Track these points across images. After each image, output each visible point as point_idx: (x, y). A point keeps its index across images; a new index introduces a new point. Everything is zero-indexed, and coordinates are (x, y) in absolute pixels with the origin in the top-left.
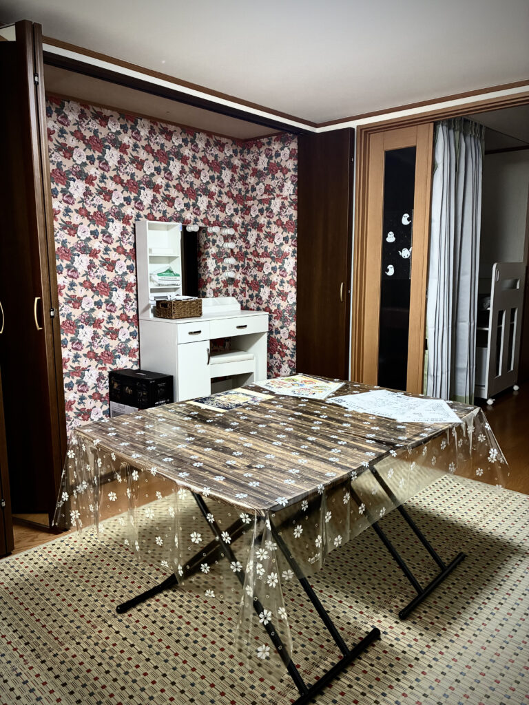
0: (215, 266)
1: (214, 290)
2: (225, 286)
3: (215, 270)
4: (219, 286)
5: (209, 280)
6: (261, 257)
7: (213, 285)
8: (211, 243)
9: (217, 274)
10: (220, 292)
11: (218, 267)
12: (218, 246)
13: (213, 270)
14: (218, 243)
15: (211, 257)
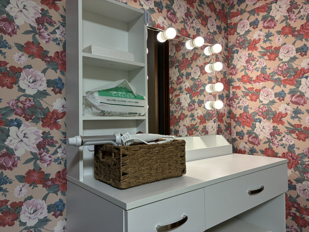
0: (189, 101)
1: (188, 128)
2: (201, 123)
3: (190, 105)
4: (194, 123)
5: (182, 116)
6: (255, 82)
7: (187, 122)
8: (184, 77)
9: (192, 110)
10: (196, 129)
11: (193, 102)
12: (193, 79)
13: (187, 105)
14: (192, 76)
15: (185, 92)
